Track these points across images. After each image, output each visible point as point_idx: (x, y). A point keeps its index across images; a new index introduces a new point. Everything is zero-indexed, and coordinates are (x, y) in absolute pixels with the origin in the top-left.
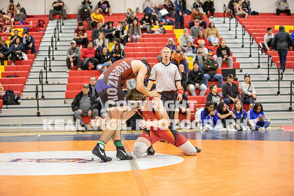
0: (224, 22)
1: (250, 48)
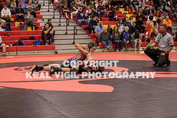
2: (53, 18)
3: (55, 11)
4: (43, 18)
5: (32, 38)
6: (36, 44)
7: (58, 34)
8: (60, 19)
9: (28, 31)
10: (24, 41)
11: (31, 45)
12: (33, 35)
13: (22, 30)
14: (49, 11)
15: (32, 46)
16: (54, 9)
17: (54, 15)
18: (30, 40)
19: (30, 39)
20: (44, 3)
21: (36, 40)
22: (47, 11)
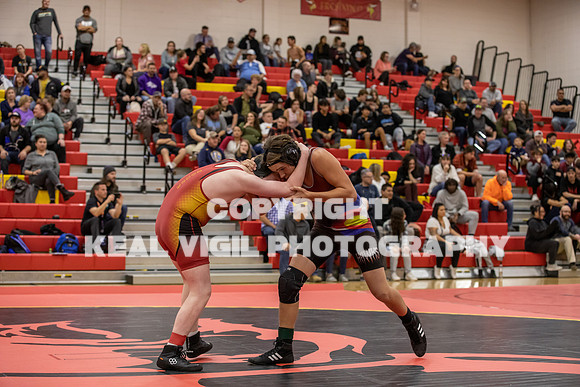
2: (122, 166)
4: (89, 163)
5: (49, 229)
6: (64, 248)
7: (136, 220)
8: (144, 167)
9: (38, 206)
10: (23, 239)
11: (48, 252)
12: (54, 218)
13: (17, 202)
14: (108, 140)
15: (51, 254)
16: (127, 136)
17: (125, 155)
18: (42, 234)
19: (42, 232)
20: (94, 114)
21: (64, 235)
22: (104, 141)
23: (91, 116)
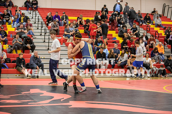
0: (30, 13)
1: (41, 29)
2: (44, 42)
3: (45, 35)
8: (49, 42)
9: (14, 54)
10: (7, 64)
11: (14, 68)
14: (41, 34)
16: (45, 33)
17: (45, 39)
18: (12, 63)
20: (38, 26)
22: (40, 35)
23: (37, 27)
